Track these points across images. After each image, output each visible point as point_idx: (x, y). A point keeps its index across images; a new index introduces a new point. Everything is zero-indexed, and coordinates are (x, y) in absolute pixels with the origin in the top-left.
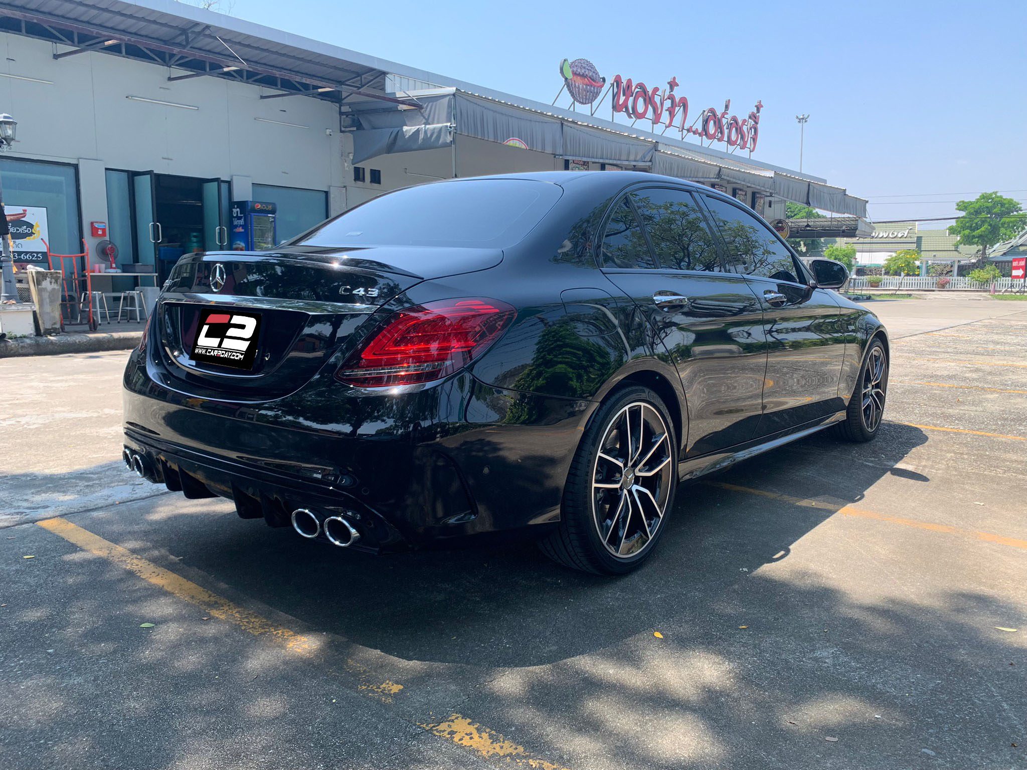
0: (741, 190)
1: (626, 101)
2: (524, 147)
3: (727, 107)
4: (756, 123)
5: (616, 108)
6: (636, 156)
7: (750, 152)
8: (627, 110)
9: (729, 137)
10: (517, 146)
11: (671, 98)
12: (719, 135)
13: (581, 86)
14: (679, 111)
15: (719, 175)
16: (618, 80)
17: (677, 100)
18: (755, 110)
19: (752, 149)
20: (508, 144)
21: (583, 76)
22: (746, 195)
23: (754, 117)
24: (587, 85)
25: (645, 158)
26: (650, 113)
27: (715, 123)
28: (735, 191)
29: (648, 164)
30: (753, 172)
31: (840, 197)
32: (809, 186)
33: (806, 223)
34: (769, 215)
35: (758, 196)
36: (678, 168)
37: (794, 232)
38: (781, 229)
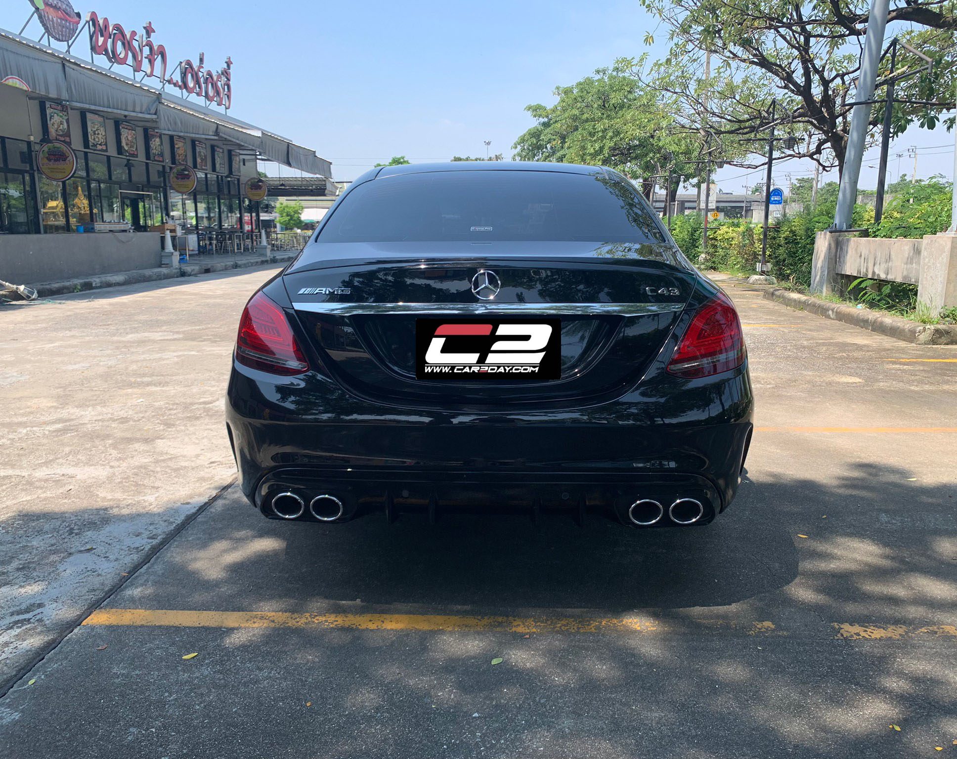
0: (218, 147)
1: (105, 42)
2: (25, 88)
3: (201, 60)
4: (229, 80)
5: (94, 49)
6: (141, 108)
7: (226, 108)
8: (107, 54)
9: (207, 93)
10: (17, 86)
11: (150, 45)
12: (198, 89)
13: (55, 19)
14: (158, 61)
15: (217, 132)
16: (94, 19)
17: (156, 48)
18: (225, 66)
19: (227, 105)
20: (6, 83)
21: (55, 7)
22: (223, 152)
23: (226, 73)
24: (61, 19)
25: (149, 110)
26: (130, 60)
27: (192, 76)
28: (213, 148)
29: (154, 117)
30: (244, 131)
31: (311, 157)
32: (288, 147)
33: (278, 182)
34: (244, 173)
35: (233, 153)
36: (181, 123)
37: (269, 191)
38: (260, 187)
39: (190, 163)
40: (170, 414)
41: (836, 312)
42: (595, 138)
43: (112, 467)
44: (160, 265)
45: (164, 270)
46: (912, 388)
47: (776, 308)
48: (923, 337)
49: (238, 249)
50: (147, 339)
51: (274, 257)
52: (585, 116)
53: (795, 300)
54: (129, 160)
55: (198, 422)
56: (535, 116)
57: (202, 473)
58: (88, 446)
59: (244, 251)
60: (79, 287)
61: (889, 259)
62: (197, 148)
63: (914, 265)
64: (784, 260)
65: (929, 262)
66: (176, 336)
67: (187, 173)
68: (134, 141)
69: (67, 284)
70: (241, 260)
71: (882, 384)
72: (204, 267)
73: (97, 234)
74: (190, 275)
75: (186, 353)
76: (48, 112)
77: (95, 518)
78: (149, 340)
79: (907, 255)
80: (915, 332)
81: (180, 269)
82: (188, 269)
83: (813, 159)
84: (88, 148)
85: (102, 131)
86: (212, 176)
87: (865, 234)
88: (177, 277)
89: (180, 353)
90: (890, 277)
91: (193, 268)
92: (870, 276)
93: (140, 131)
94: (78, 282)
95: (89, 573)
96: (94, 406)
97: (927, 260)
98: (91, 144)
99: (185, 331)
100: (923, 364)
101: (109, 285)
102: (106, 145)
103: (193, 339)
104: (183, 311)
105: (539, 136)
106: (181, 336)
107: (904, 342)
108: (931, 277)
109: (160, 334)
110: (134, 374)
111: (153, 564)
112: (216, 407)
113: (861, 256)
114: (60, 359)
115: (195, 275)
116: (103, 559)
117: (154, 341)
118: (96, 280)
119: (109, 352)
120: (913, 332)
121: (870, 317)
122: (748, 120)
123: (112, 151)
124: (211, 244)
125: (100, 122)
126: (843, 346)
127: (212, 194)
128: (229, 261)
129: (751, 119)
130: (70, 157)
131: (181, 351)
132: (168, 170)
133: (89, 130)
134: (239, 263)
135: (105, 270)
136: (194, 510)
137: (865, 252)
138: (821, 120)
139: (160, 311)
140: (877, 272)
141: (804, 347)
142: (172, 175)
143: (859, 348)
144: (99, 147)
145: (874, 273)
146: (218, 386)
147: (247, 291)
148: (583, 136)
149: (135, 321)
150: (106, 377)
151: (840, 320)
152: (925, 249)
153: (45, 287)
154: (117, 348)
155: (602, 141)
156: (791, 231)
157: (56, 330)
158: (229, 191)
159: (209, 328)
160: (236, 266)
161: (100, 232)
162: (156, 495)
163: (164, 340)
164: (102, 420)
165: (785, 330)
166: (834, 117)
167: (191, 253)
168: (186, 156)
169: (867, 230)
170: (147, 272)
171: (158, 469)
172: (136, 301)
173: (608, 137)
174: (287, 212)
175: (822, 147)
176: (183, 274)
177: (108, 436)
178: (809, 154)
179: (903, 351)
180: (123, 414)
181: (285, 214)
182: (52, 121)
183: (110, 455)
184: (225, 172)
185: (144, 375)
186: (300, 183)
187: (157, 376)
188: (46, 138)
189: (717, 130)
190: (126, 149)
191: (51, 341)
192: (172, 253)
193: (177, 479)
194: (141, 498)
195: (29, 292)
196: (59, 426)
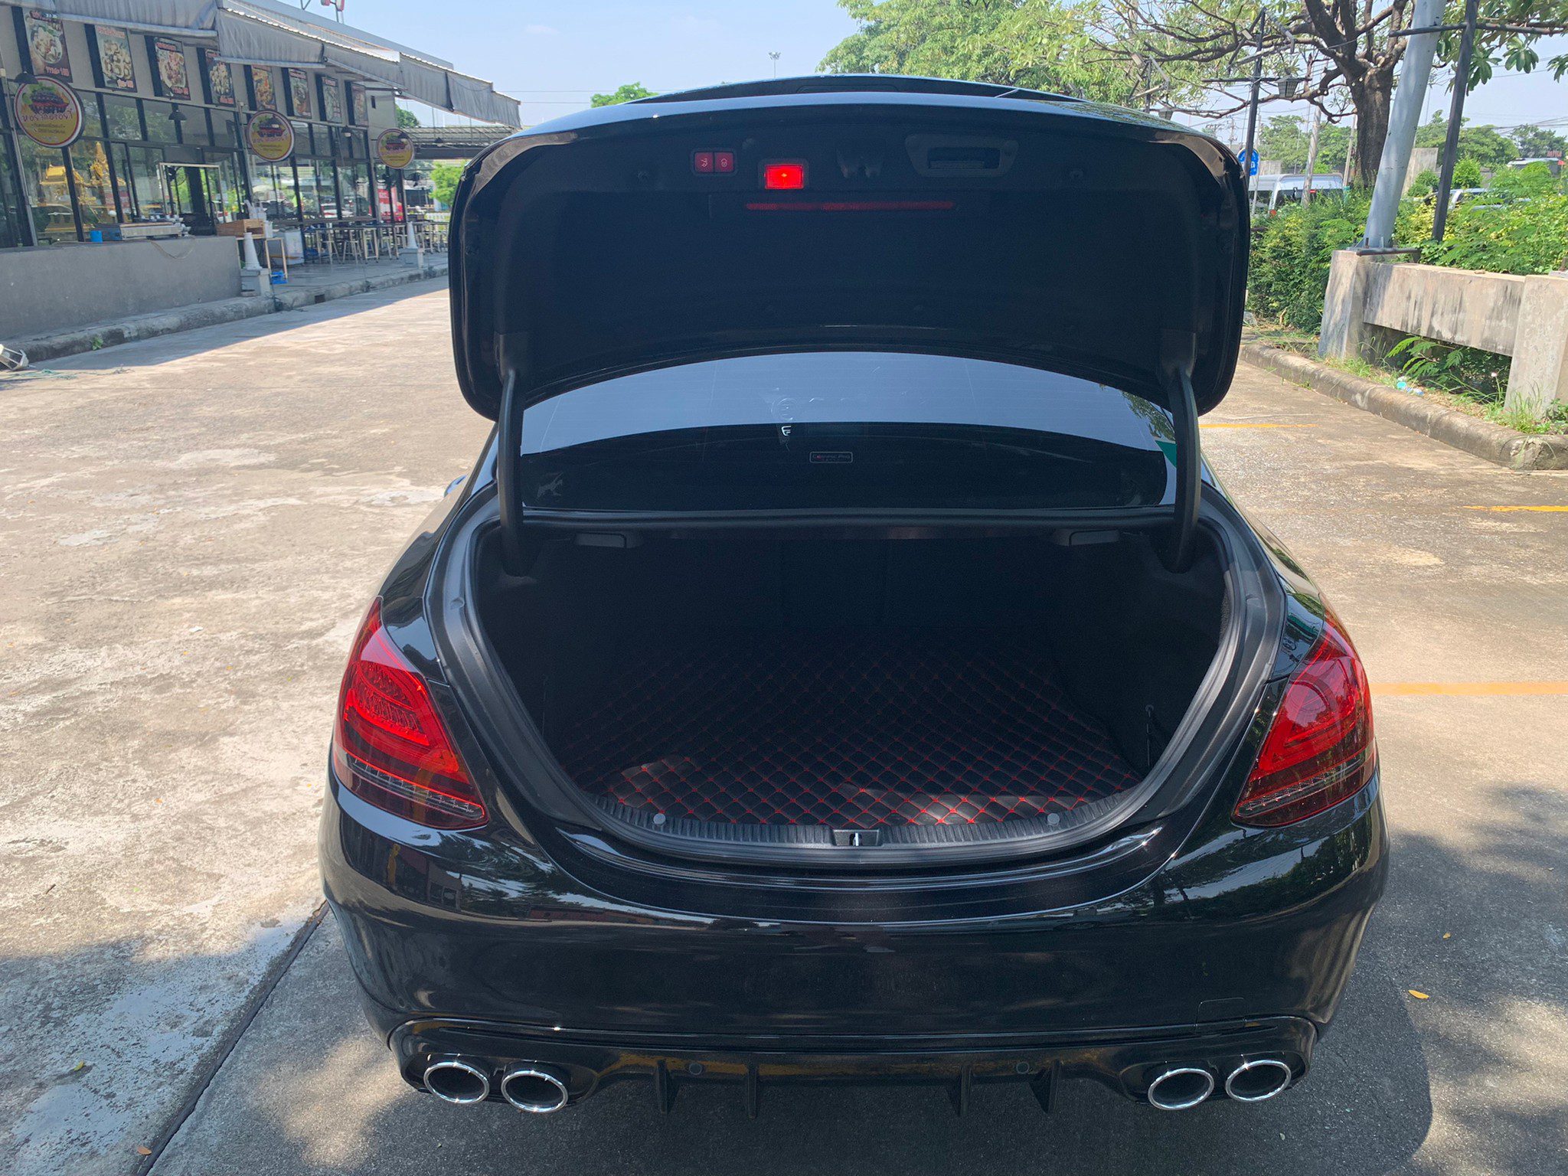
0: (329, 78)
6: (187, 21)
7: (338, 10)
15: (323, 58)
19: (339, 4)
22: (337, 86)
25: (202, 22)
28: (319, 78)
29: (212, 34)
30: (370, 52)
31: (486, 94)
32: (447, 78)
33: (432, 136)
34: (377, 122)
35: (354, 87)
36: (259, 41)
37: (418, 150)
38: (402, 146)
39: (281, 108)
40: (248, 666)
41: (1369, 398)
42: (953, 58)
43: (135, 818)
44: (240, 292)
45: (246, 302)
46: (1528, 579)
47: (1266, 381)
48: (1521, 457)
49: (370, 253)
50: (213, 465)
51: (431, 268)
52: (938, 20)
53: (1296, 370)
54: (175, 106)
55: (295, 688)
56: (854, 16)
57: (302, 831)
58: (93, 757)
59: (381, 254)
60: (101, 341)
61: (1459, 307)
62: (291, 79)
63: (1504, 321)
64: (1270, 285)
65: (1533, 322)
66: (264, 458)
67: (277, 126)
68: (182, 71)
69: (79, 336)
70: (376, 275)
71: (1475, 570)
72: (314, 293)
73: (126, 246)
74: (290, 309)
75: (280, 501)
76: (27, 24)
77: (94, 971)
78: (217, 467)
79: (1491, 304)
80: (1510, 449)
81: (274, 298)
82: (287, 297)
83: (1313, 102)
84: (103, 86)
85: (124, 56)
86: (320, 128)
87: (1416, 256)
88: (269, 313)
89: (270, 502)
90: (1459, 339)
91: (295, 295)
92: (1423, 333)
93: (191, 54)
94: (99, 330)
95: (74, 1149)
96: (110, 642)
97: (1530, 318)
98: (106, 79)
99: (280, 445)
100: (1531, 517)
101: (153, 333)
102: (133, 79)
103: (293, 466)
104: (278, 394)
105: (861, 51)
106: (272, 457)
107: (1490, 464)
108: (1536, 348)
109: (237, 452)
110: (187, 558)
111: (201, 1116)
112: (331, 644)
113: (1409, 297)
114: (56, 518)
115: (299, 308)
116: (105, 1102)
117: (225, 471)
118: (129, 327)
119: (144, 499)
120: (1505, 448)
121: (1429, 414)
122: (1213, 38)
123: (145, 91)
124: (324, 246)
125: (118, 39)
126: (1394, 476)
127: (321, 157)
128: (354, 278)
129: (1217, 36)
130: (71, 106)
131: (272, 495)
132: (243, 119)
133: (102, 54)
134: (373, 281)
135: (144, 306)
136: (285, 944)
137: (1416, 291)
138: (1332, 37)
139: (238, 396)
140: (1437, 327)
141: (1328, 478)
142: (251, 129)
143: (1421, 478)
144: (121, 84)
145: (1431, 329)
146: (335, 589)
147: (386, 345)
148: (933, 54)
149: (195, 419)
150: (137, 564)
151: (1375, 412)
152: (1528, 298)
153: (39, 343)
154: (161, 488)
155: (965, 64)
156: (1285, 238)
157: (55, 443)
158: (351, 154)
159: (321, 438)
160: (368, 288)
161: (132, 240)
162: (215, 900)
163: (244, 467)
164: (123, 684)
165: (1290, 437)
166: (1353, 34)
167: (291, 262)
168: (274, 94)
169: (1419, 250)
170: (218, 307)
171: (222, 823)
172: (198, 371)
173: (975, 57)
174: (448, 180)
175: (1330, 84)
176: (279, 307)
177: (129, 729)
178: (1307, 94)
179: (1489, 484)
180: (162, 665)
181: (445, 184)
182: (35, 42)
183: (134, 781)
184: (343, 122)
185: (203, 561)
186: (469, 136)
187: (228, 561)
188: (27, 73)
189: (1160, 54)
190: (170, 85)
191: (46, 472)
192: (259, 272)
193: (254, 852)
194: (187, 909)
195: (14, 356)
196: (43, 700)
